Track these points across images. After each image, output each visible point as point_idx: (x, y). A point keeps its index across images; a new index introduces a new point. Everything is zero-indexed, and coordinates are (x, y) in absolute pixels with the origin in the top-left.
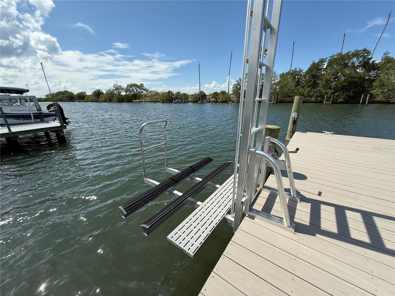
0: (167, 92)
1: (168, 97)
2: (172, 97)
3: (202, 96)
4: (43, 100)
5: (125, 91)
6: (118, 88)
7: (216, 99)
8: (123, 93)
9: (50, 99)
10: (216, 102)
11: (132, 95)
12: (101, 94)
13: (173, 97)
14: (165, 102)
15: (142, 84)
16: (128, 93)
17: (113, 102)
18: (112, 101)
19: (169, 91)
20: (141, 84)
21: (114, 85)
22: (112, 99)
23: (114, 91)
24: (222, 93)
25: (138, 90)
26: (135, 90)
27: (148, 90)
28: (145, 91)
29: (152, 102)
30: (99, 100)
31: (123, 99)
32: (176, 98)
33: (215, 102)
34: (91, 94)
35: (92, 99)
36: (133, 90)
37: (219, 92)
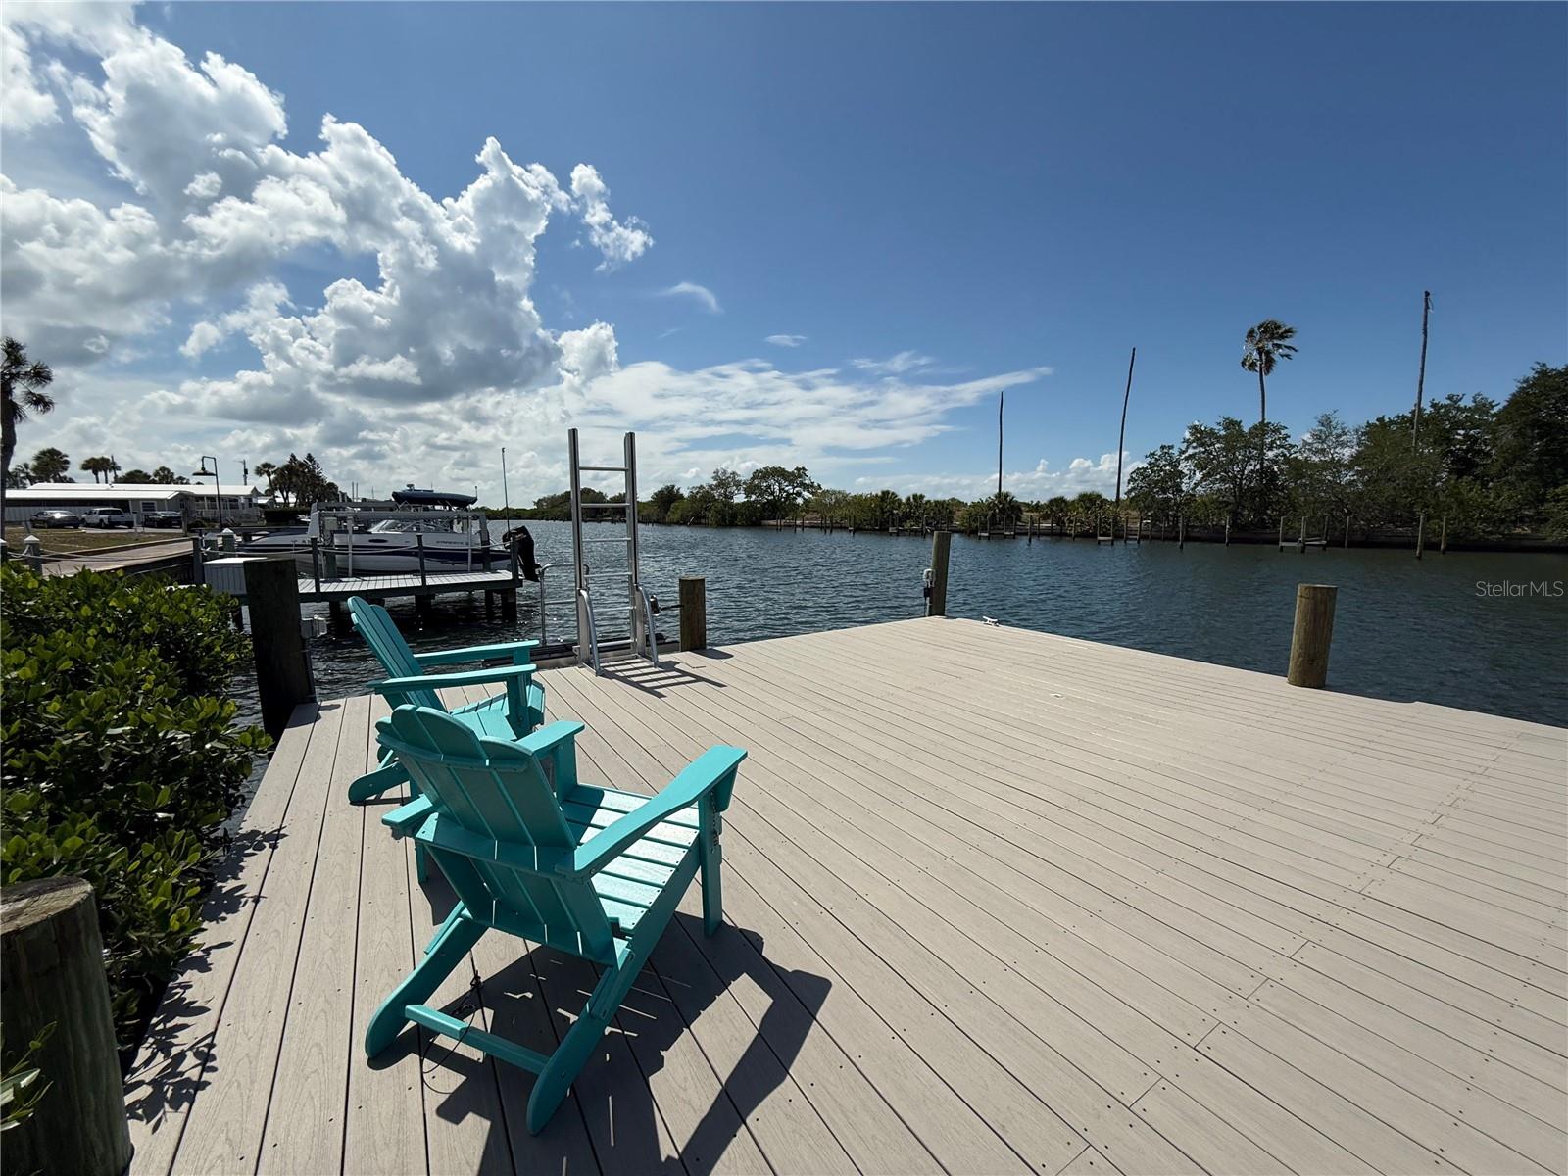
0: (877, 495)
1: (878, 513)
2: (892, 514)
3: (1002, 511)
4: (527, 516)
5: (745, 490)
6: (724, 481)
7: (1060, 522)
8: (739, 498)
9: (543, 513)
10: (1058, 535)
11: (765, 503)
12: (674, 501)
13: (895, 511)
14: (867, 530)
15: (803, 469)
16: (753, 497)
17: (706, 526)
18: (703, 521)
19: (883, 493)
20: (797, 469)
21: (717, 472)
22: (704, 517)
23: (713, 490)
24: (1084, 502)
25: (787, 489)
26: (777, 488)
27: (821, 488)
28: (809, 492)
29: (822, 528)
30: (664, 518)
31: (734, 516)
32: (906, 517)
33: (1056, 535)
34: (650, 499)
35: (648, 515)
36: (769, 487)
37: (1070, 497)
